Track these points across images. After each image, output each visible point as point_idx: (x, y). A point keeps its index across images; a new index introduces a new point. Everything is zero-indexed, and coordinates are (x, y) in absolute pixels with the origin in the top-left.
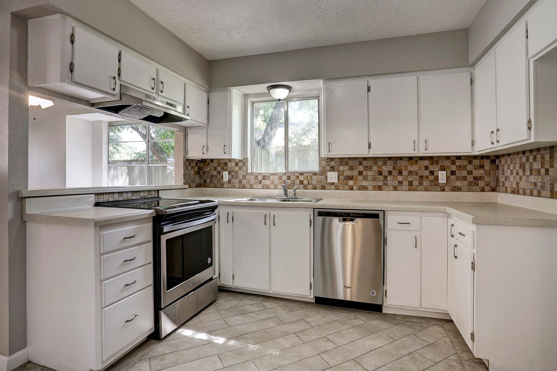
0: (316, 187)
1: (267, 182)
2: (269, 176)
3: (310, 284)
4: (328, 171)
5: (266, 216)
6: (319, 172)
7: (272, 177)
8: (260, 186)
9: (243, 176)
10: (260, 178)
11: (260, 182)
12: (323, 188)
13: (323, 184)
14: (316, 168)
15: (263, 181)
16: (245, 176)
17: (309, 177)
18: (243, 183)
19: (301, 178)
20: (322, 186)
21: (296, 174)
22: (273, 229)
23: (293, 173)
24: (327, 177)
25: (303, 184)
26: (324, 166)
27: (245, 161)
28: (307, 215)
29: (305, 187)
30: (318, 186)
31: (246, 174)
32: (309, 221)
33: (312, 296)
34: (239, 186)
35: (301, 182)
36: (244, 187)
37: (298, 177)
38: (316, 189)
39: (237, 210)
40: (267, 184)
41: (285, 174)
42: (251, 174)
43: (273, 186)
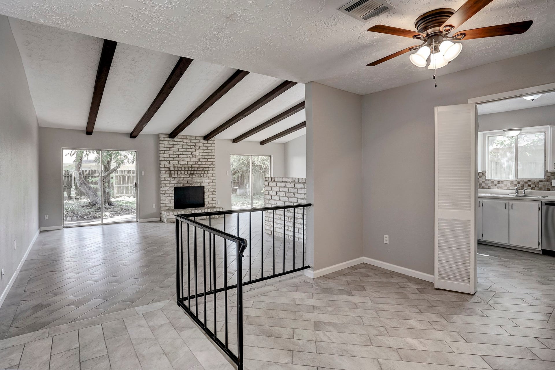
0: (542, 189)
1: (501, 185)
2: (503, 182)
3: (539, 242)
4: (553, 179)
5: (506, 204)
6: (545, 179)
7: (505, 183)
8: (496, 187)
9: (482, 181)
10: (496, 183)
11: (496, 185)
12: (548, 189)
13: (548, 187)
14: (542, 177)
15: (498, 185)
16: (484, 181)
17: (536, 183)
18: (482, 185)
19: (529, 183)
20: (547, 189)
21: (525, 181)
22: (511, 211)
23: (522, 180)
24: (552, 182)
25: (531, 187)
26: (549, 176)
27: (484, 172)
28: (537, 205)
29: (533, 189)
30: (543, 188)
31: (484, 180)
32: (538, 208)
33: (540, 249)
34: (480, 187)
35: (529, 186)
36: (483, 188)
37: (526, 183)
38: (542, 190)
39: (485, 200)
40: (501, 186)
41: (516, 181)
42: (489, 180)
43: (506, 188)
